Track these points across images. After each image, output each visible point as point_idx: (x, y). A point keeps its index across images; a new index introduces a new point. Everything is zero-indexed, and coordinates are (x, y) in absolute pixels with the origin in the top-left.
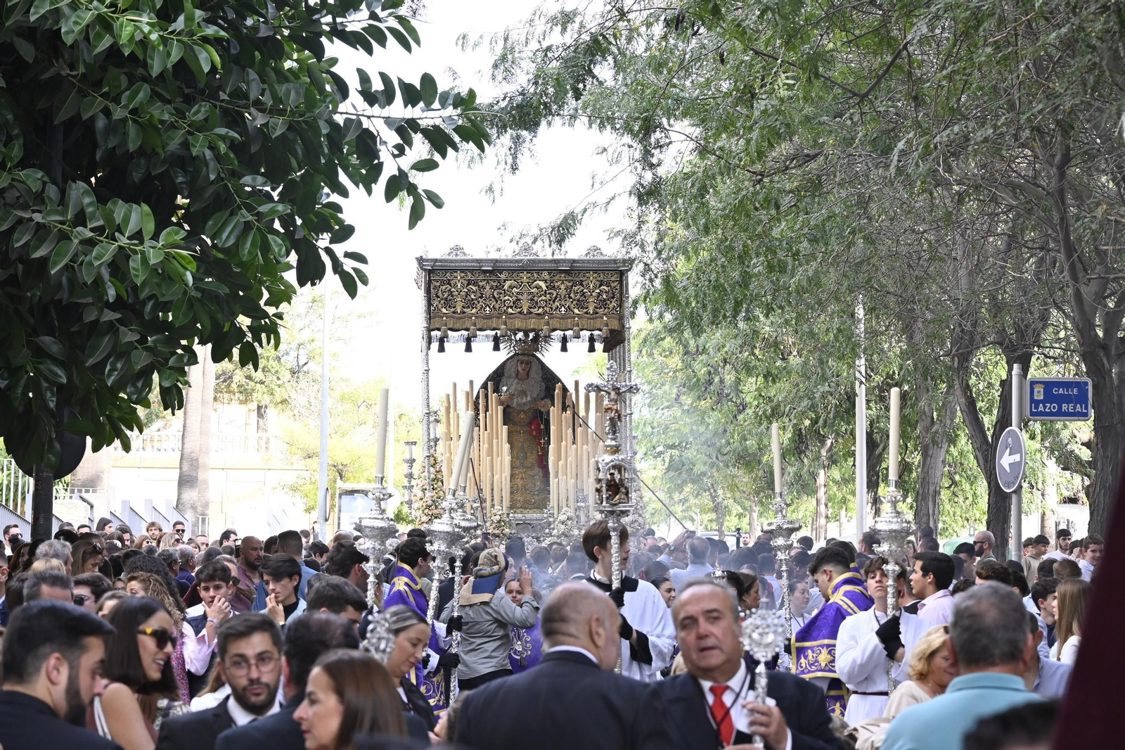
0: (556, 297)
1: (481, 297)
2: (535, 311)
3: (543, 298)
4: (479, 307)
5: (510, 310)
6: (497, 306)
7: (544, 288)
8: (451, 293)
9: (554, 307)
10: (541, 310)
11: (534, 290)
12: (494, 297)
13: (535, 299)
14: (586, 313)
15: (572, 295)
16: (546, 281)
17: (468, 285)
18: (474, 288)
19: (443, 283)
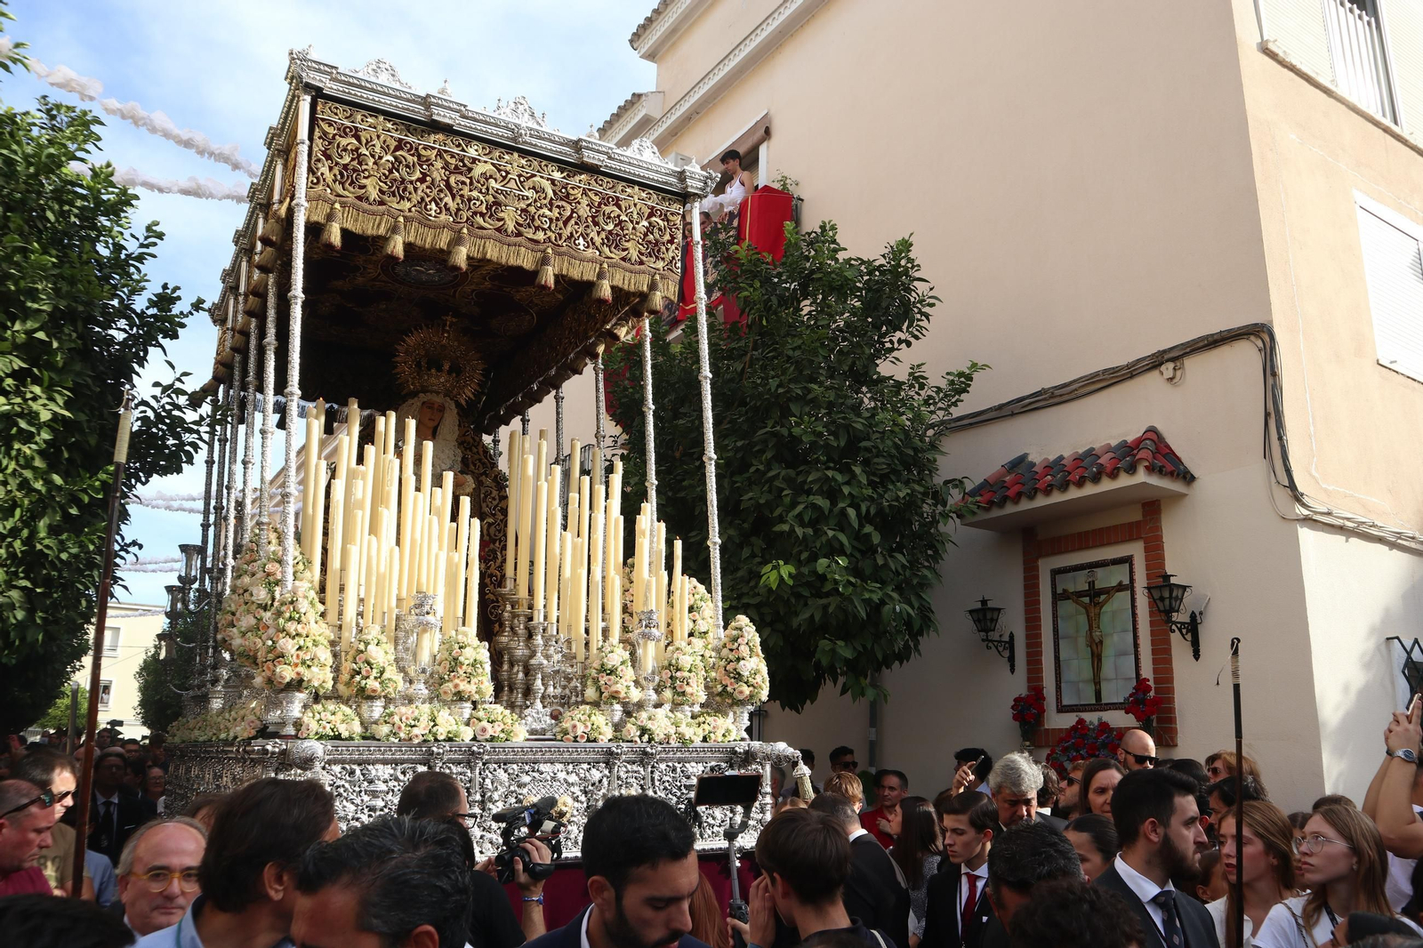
0: (570, 217)
1: (422, 180)
2: (529, 233)
3: (548, 213)
4: (415, 198)
5: (479, 220)
6: (452, 206)
7: (550, 194)
8: (359, 158)
9: (566, 232)
10: (540, 236)
11: (530, 193)
12: (448, 185)
13: (532, 209)
14: (623, 259)
15: (601, 219)
16: (553, 182)
17: (398, 148)
18: (410, 158)
19: (344, 131)
